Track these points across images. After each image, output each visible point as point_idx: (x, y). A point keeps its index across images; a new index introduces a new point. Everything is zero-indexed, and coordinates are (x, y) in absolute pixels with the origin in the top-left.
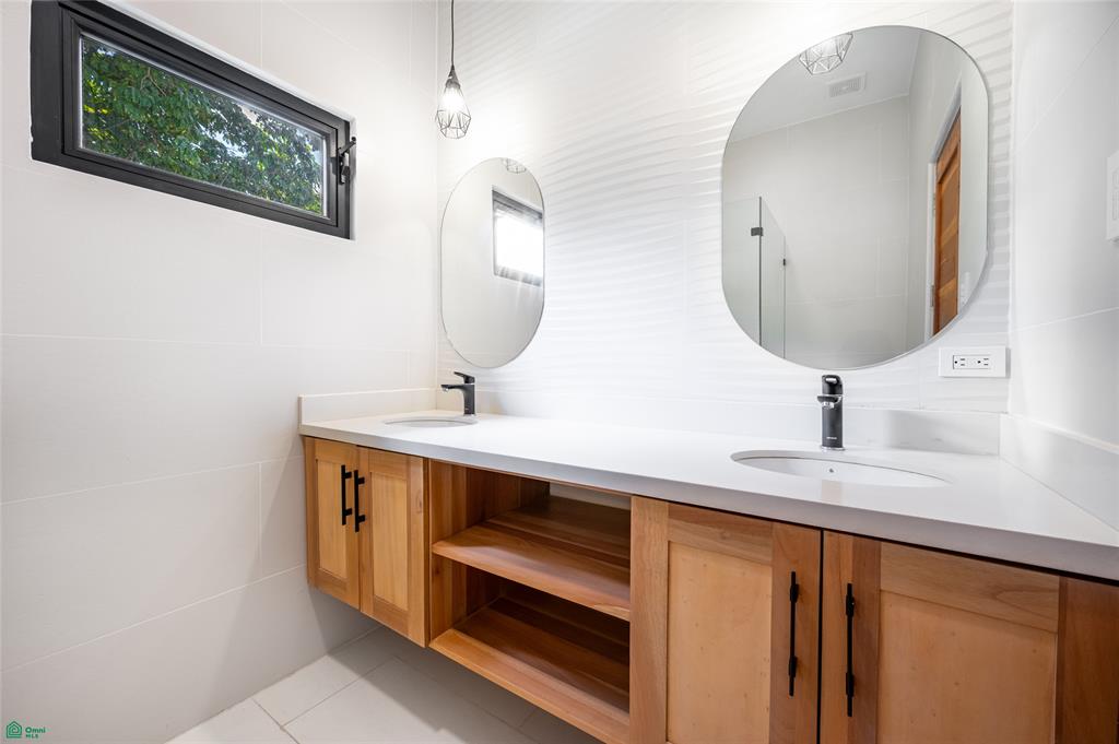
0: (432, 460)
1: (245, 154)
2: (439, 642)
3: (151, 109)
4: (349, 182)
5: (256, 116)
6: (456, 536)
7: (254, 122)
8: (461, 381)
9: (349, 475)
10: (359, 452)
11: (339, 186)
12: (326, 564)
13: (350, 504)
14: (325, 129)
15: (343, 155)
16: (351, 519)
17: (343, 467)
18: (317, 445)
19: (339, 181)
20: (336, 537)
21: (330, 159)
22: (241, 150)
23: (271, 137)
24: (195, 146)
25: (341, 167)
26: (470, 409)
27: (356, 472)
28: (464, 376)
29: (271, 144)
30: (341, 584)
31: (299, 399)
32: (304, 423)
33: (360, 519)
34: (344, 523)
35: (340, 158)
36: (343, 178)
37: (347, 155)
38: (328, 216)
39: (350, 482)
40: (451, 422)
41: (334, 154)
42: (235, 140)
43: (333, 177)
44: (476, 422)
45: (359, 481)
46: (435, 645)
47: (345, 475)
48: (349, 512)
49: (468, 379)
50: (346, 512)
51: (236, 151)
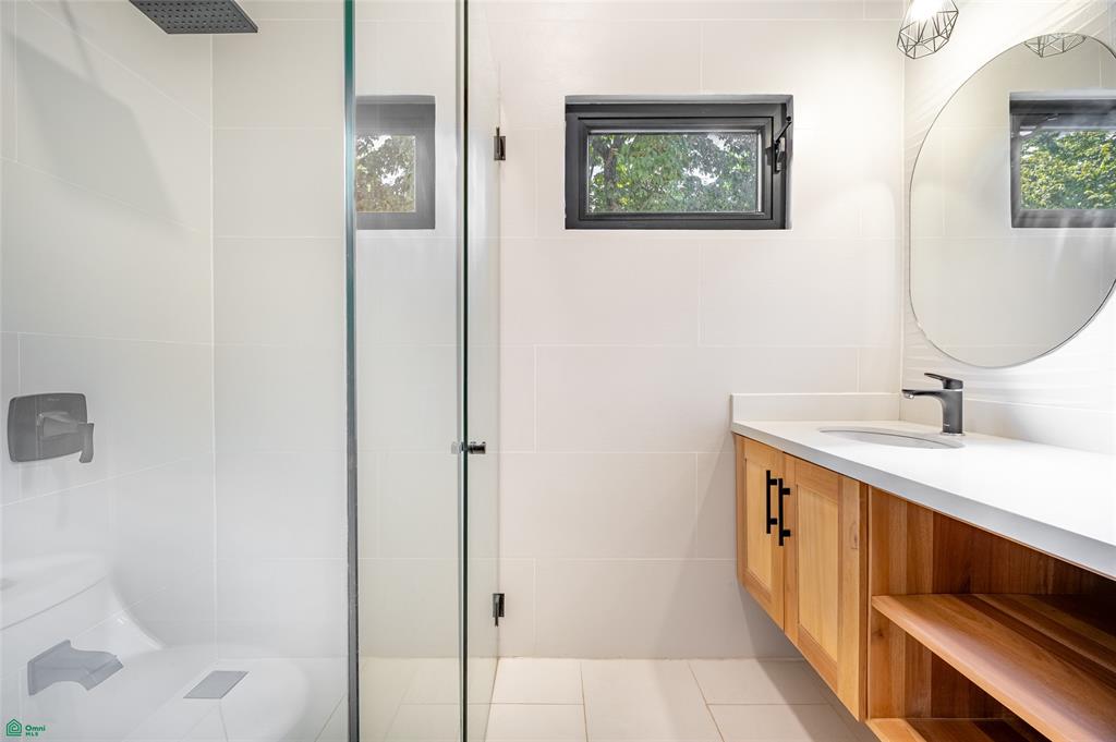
0: (873, 487)
1: (716, 178)
2: (879, 725)
3: (653, 168)
4: (785, 167)
5: (723, 142)
6: (911, 596)
7: (722, 149)
8: (938, 386)
9: (774, 482)
10: (784, 459)
11: (774, 176)
12: (753, 567)
13: (775, 514)
14: (761, 122)
15: (778, 141)
16: (775, 528)
17: (768, 473)
18: (746, 445)
19: (774, 171)
20: (762, 544)
21: (765, 151)
22: (712, 177)
23: (736, 155)
24: (680, 186)
25: (776, 155)
26: (953, 424)
27: (781, 480)
28: (942, 378)
29: (736, 161)
30: (767, 596)
31: (731, 397)
32: (735, 421)
33: (784, 533)
34: (769, 531)
35: (775, 146)
36: (779, 166)
37: (783, 140)
38: (763, 210)
39: (775, 489)
40: (920, 440)
41: (769, 145)
42: (706, 170)
43: (768, 168)
44: (961, 446)
45: (784, 492)
46: (872, 724)
47: (770, 482)
48: (774, 521)
49: (948, 383)
50: (770, 521)
51: (708, 180)
